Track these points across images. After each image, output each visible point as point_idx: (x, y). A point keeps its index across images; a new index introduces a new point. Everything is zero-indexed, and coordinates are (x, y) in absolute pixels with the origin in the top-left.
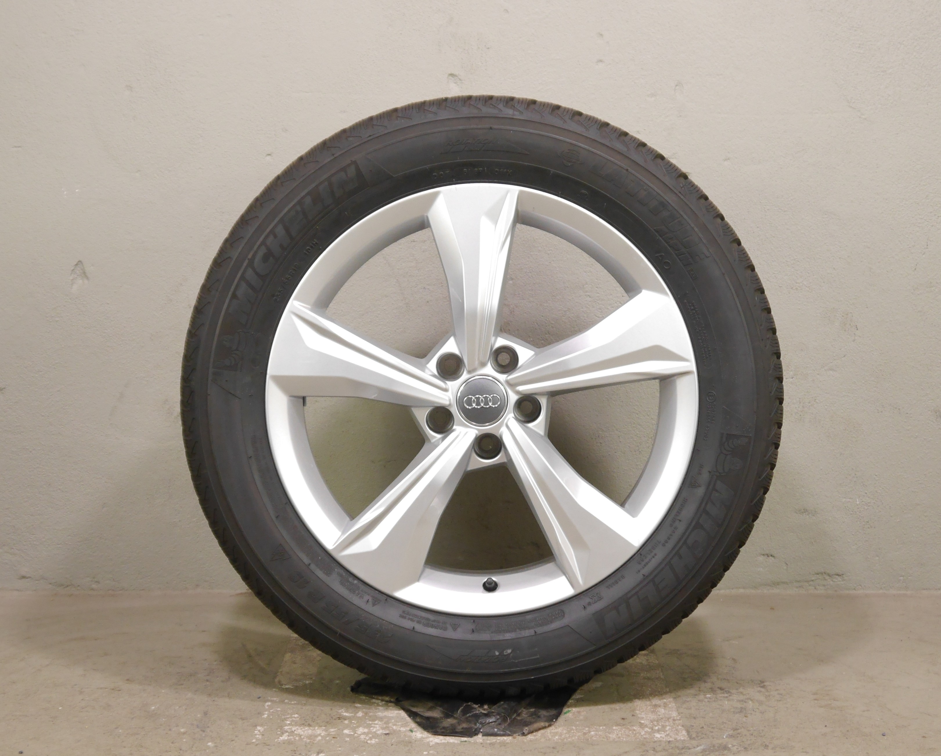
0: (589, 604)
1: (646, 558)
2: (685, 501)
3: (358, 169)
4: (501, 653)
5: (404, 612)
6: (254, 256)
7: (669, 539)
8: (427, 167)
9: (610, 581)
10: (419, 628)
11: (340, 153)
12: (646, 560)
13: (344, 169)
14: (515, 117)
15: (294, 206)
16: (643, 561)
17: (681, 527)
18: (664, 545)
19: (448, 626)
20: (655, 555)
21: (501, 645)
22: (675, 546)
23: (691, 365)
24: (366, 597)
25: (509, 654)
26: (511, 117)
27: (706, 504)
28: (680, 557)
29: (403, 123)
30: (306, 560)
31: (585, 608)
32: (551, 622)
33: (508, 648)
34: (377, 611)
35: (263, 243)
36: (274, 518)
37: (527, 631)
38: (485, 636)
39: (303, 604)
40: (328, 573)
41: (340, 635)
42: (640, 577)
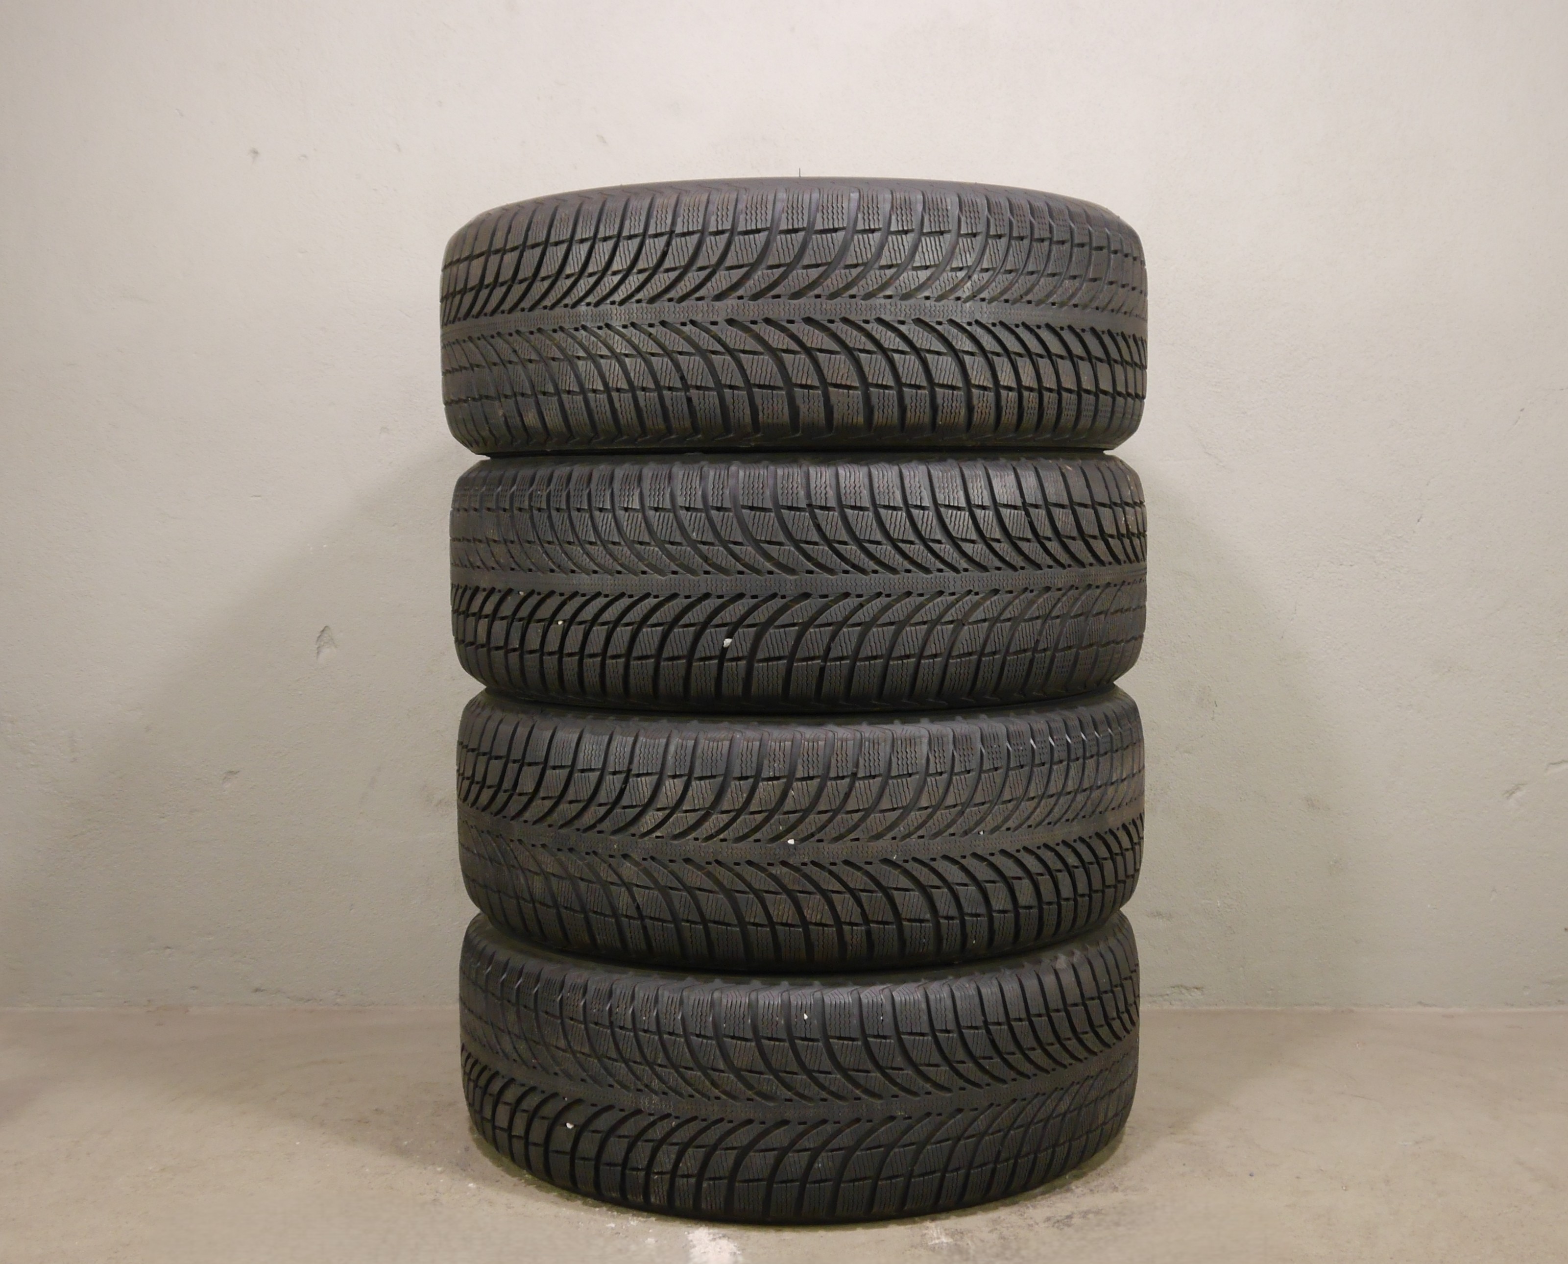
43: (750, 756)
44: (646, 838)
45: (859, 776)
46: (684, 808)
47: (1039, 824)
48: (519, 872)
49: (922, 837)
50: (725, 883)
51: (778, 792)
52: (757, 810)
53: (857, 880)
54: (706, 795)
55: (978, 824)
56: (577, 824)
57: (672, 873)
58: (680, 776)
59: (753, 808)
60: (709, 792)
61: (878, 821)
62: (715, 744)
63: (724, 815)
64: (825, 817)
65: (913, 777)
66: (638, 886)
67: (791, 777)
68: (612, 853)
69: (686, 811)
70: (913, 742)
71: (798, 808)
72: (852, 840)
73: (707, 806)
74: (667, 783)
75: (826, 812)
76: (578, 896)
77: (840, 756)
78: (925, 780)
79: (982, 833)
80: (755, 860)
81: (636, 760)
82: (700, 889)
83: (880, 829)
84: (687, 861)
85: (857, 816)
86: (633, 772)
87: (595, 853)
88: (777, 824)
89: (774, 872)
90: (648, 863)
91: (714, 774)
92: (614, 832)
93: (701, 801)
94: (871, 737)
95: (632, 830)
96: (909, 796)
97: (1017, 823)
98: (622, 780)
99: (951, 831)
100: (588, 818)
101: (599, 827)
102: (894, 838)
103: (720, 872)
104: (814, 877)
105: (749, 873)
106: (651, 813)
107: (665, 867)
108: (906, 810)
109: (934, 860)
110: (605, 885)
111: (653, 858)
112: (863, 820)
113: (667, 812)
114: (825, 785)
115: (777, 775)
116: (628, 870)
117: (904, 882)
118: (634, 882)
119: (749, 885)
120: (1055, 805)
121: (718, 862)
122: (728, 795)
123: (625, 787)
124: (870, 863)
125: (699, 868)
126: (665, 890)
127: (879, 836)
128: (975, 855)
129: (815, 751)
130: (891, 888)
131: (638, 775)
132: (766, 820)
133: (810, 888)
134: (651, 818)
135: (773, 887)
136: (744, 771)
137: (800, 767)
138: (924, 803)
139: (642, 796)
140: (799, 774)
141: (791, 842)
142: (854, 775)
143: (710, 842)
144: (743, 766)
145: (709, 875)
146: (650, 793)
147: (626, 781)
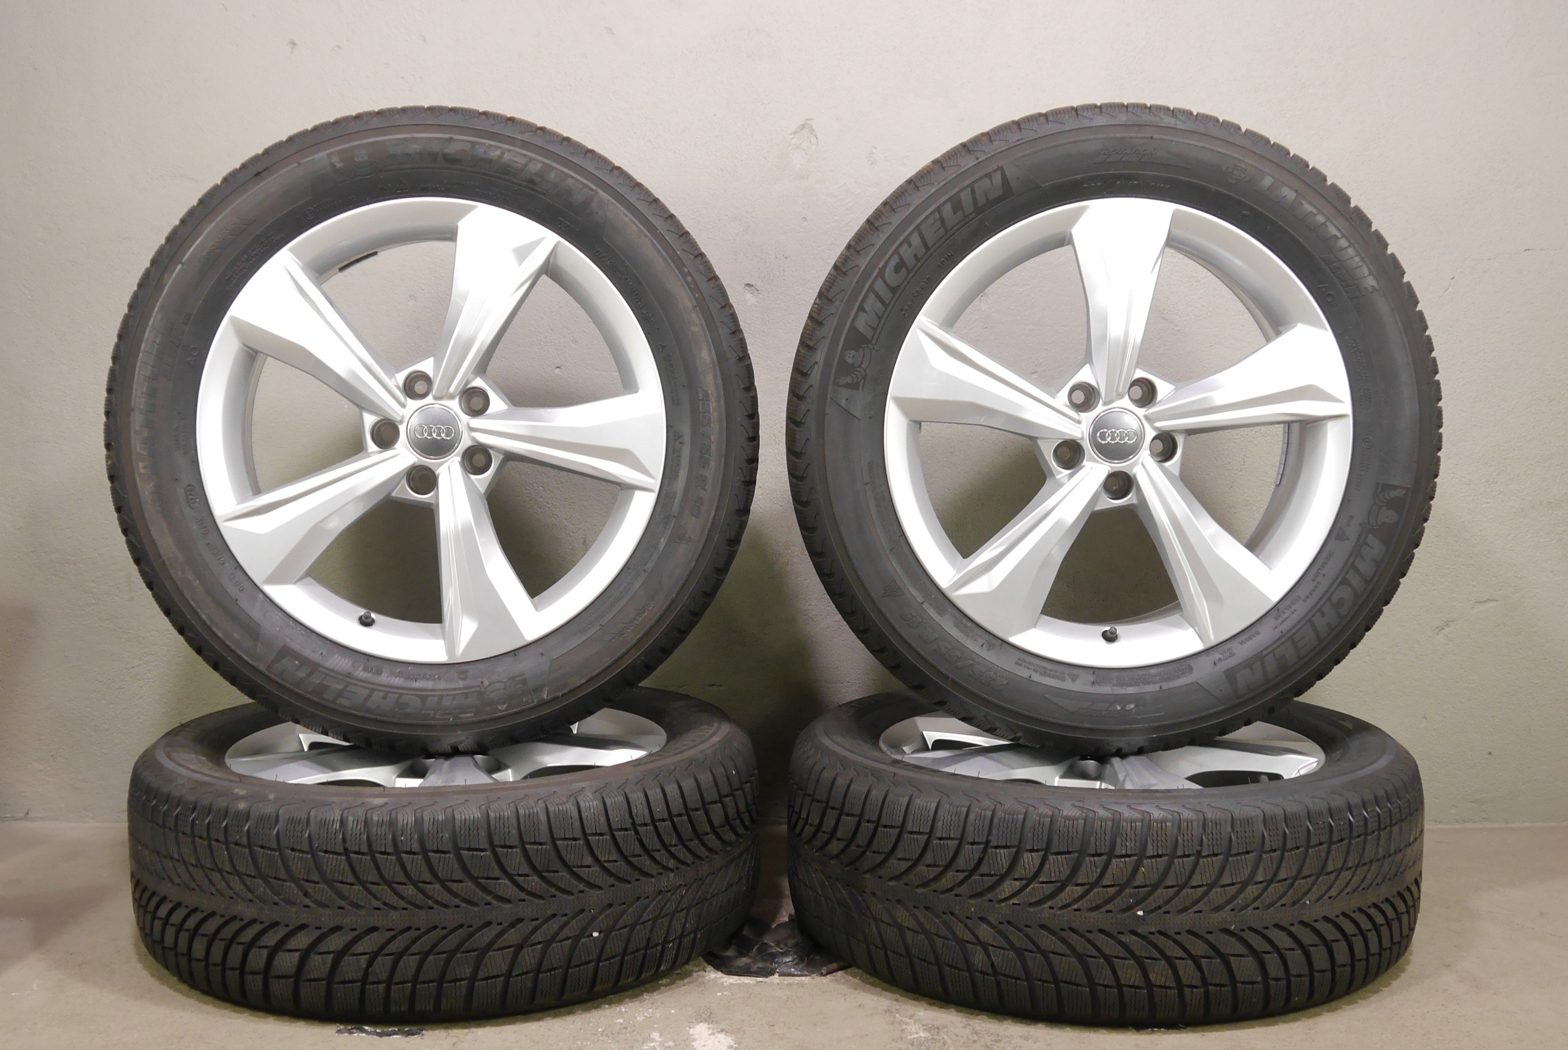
0: (1220, 660)
1: (1284, 613)
2: (1330, 555)
3: (1004, 177)
4: (1123, 709)
5: (1019, 659)
6: (885, 266)
7: (1311, 594)
8: (1078, 177)
9: (1243, 637)
10: (1036, 677)
11: (985, 158)
12: (1284, 617)
13: (988, 176)
14: (1177, 127)
15: (932, 213)
16: (1280, 616)
17: (1325, 583)
18: (1305, 601)
19: (1066, 676)
20: (1295, 610)
21: (1124, 699)
22: (1318, 602)
23: (1346, 408)
24: (981, 642)
25: (1131, 710)
26: (1173, 126)
27: (1355, 559)
28: (1323, 614)
29: (1052, 128)
30: (920, 599)
31: (1215, 664)
32: (1178, 678)
33: (1130, 703)
34: (991, 657)
35: (896, 251)
36: (888, 551)
37: (1151, 686)
38: (1106, 689)
39: (914, 644)
40: (942, 613)
41: (953, 680)
42: (1277, 634)
43: (1103, 835)
44: (1003, 904)
45: (1203, 854)
46: (1040, 880)
47: (1355, 890)
48: (872, 922)
49: (1257, 908)
50: (1078, 948)
51: (1130, 869)
52: (1109, 884)
53: (1198, 948)
54: (1062, 869)
55: (1306, 894)
56: (934, 886)
57: (1027, 936)
58: (1038, 850)
59: (1105, 882)
60: (1065, 866)
61: (1219, 896)
62: (1071, 823)
63: (1079, 888)
64: (1171, 891)
65: (1251, 855)
66: (993, 946)
67: (1141, 855)
68: (969, 915)
69: (1042, 883)
70: (1250, 822)
71: (1148, 883)
72: (1195, 912)
73: (1063, 879)
74: (1025, 856)
75: (1172, 887)
76: (934, 951)
77: (1186, 836)
78: (1261, 856)
79: (1308, 902)
80: (1106, 929)
81: (995, 832)
82: (1053, 953)
83: (1221, 902)
84: (1042, 927)
85: (1200, 891)
86: (992, 844)
87: (952, 913)
88: (1128, 896)
89: (1123, 940)
90: (1005, 927)
91: (1070, 850)
92: (972, 897)
93: (1058, 874)
94: (1213, 818)
95: (989, 896)
96: (1247, 872)
97: (1338, 891)
98: (981, 850)
99: (1282, 902)
100: (946, 882)
101: (957, 891)
102: (1233, 910)
103: (1073, 938)
104: (1159, 945)
105: (1101, 940)
106: (1008, 882)
107: (1021, 931)
108: (1244, 885)
109: (1266, 928)
110: (962, 943)
111: (1009, 922)
112: (1206, 894)
113: (1024, 882)
114: (1173, 862)
115: (1129, 853)
116: (984, 932)
117: (1240, 949)
118: (990, 942)
119: (1099, 950)
120: (1368, 871)
121: (1071, 929)
122: (1083, 870)
123: (983, 857)
124: (1211, 933)
125: (1053, 933)
126: (1020, 952)
127: (1219, 908)
128: (1302, 923)
129: (1164, 831)
130: (1228, 954)
131: (996, 847)
132: (1118, 893)
133: (1156, 954)
134: (1008, 887)
135: (1122, 953)
136: (1098, 848)
137: (1150, 846)
138: (1260, 878)
139: (1000, 866)
140: (1150, 852)
141: (1140, 913)
142: (1199, 852)
143: (1065, 911)
144: (1098, 844)
145: (1063, 940)
146: (1008, 863)
147: (985, 851)
